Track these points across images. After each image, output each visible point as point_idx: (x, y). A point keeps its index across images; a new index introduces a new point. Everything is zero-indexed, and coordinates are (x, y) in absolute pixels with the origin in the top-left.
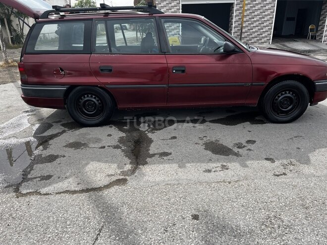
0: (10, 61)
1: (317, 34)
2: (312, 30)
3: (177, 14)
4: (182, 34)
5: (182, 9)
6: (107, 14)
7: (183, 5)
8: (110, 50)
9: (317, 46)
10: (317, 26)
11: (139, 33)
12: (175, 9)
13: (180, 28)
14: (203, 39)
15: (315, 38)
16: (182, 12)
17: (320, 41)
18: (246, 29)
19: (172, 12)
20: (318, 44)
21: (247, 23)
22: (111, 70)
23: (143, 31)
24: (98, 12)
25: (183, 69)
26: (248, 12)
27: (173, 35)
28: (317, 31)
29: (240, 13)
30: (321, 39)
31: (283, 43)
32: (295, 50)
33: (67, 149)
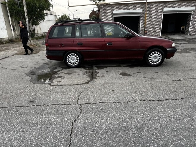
0: (32, 45)
1: (186, 31)
2: (183, 29)
3: (112, 21)
4: (114, 32)
5: (114, 19)
6: (80, 23)
7: (114, 17)
8: (82, 37)
9: (185, 37)
10: (186, 27)
11: (91, 32)
12: (110, 19)
13: (113, 28)
14: (121, 32)
15: (185, 33)
16: (114, 21)
17: (187, 34)
18: (147, 29)
19: (109, 21)
20: (186, 36)
21: (148, 26)
22: (82, 44)
23: (94, 31)
24: (77, 22)
25: (111, 44)
26: (148, 20)
27: (109, 32)
28: (186, 29)
29: (144, 21)
30: (188, 33)
31: (167, 36)
32: (173, 39)
33: (65, 74)
